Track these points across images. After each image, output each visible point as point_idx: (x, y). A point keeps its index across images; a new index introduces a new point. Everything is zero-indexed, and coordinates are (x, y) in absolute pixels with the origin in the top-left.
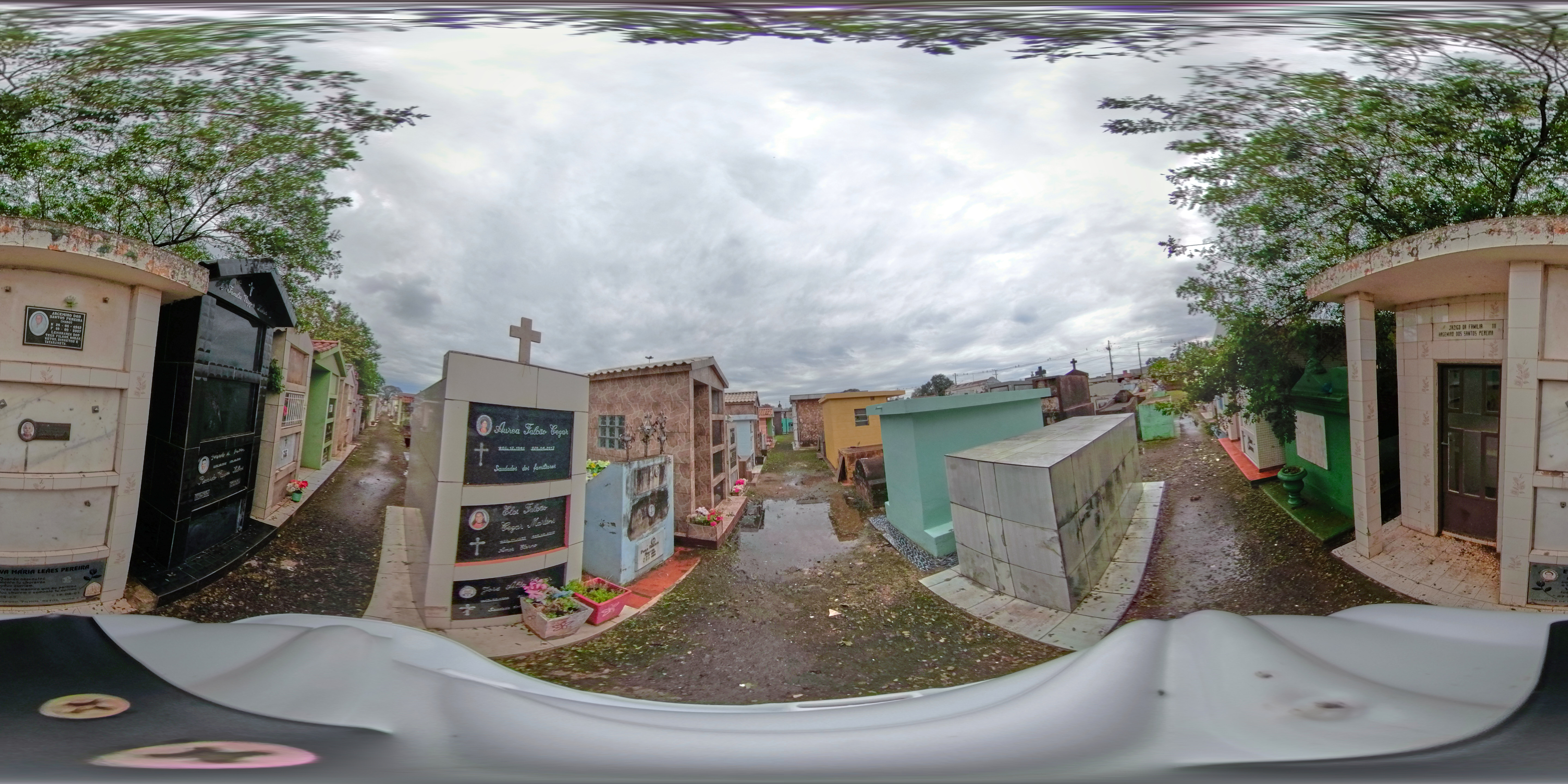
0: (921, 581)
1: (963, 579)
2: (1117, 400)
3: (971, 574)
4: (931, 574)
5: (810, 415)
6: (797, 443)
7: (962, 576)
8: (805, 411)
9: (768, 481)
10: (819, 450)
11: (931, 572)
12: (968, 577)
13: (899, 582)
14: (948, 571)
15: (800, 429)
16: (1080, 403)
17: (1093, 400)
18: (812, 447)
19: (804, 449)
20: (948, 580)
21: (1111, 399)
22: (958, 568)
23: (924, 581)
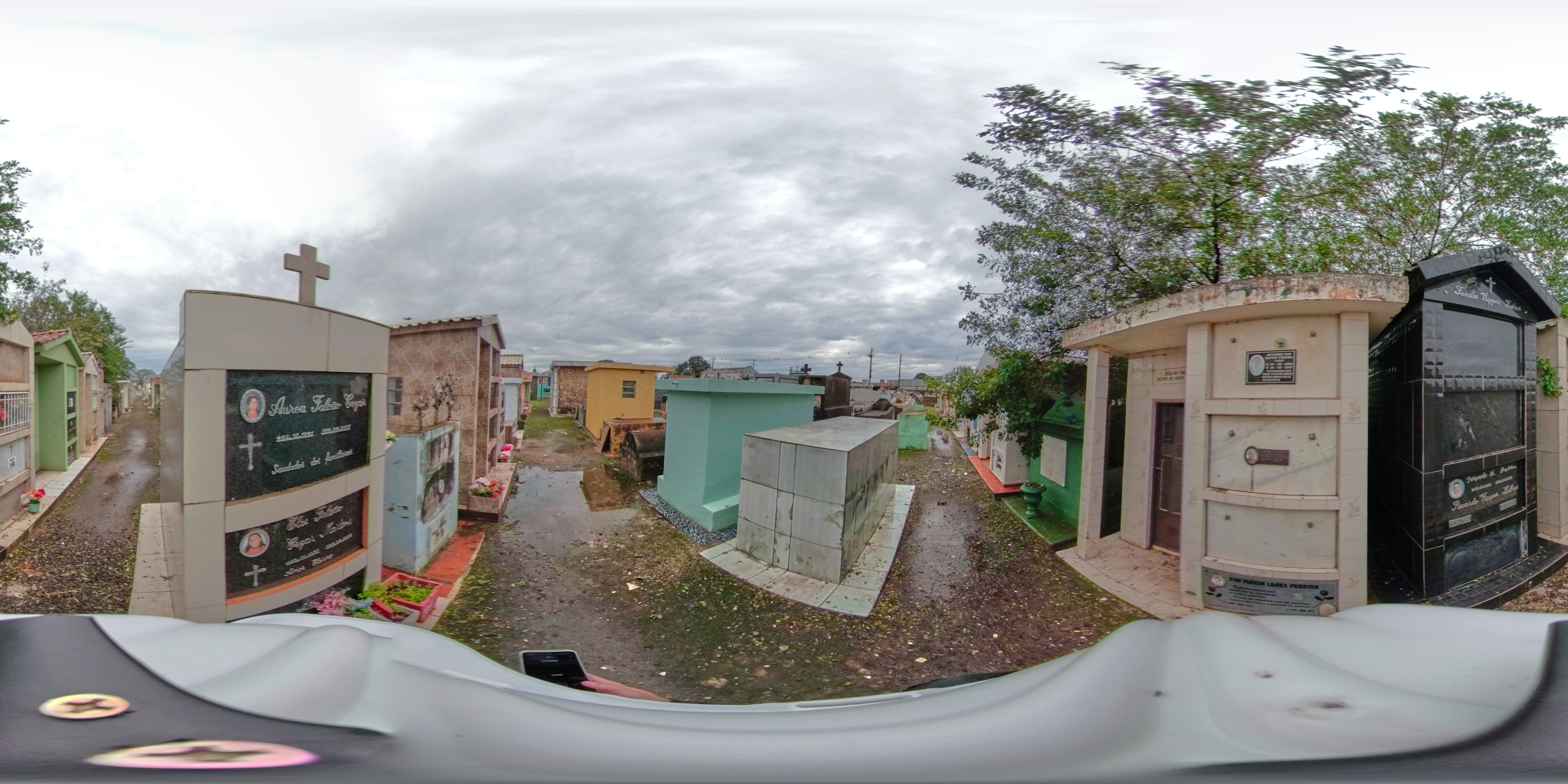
0: (701, 554)
1: (738, 552)
2: (876, 407)
3: (747, 549)
4: (708, 548)
5: (571, 383)
6: (555, 410)
7: (737, 549)
8: (567, 378)
9: (531, 447)
10: (577, 418)
11: (708, 545)
12: (743, 551)
13: (682, 555)
14: (723, 545)
15: (560, 396)
16: (840, 405)
17: (851, 403)
18: (569, 415)
19: (561, 416)
20: (725, 553)
21: (869, 405)
22: (733, 542)
23: (704, 554)
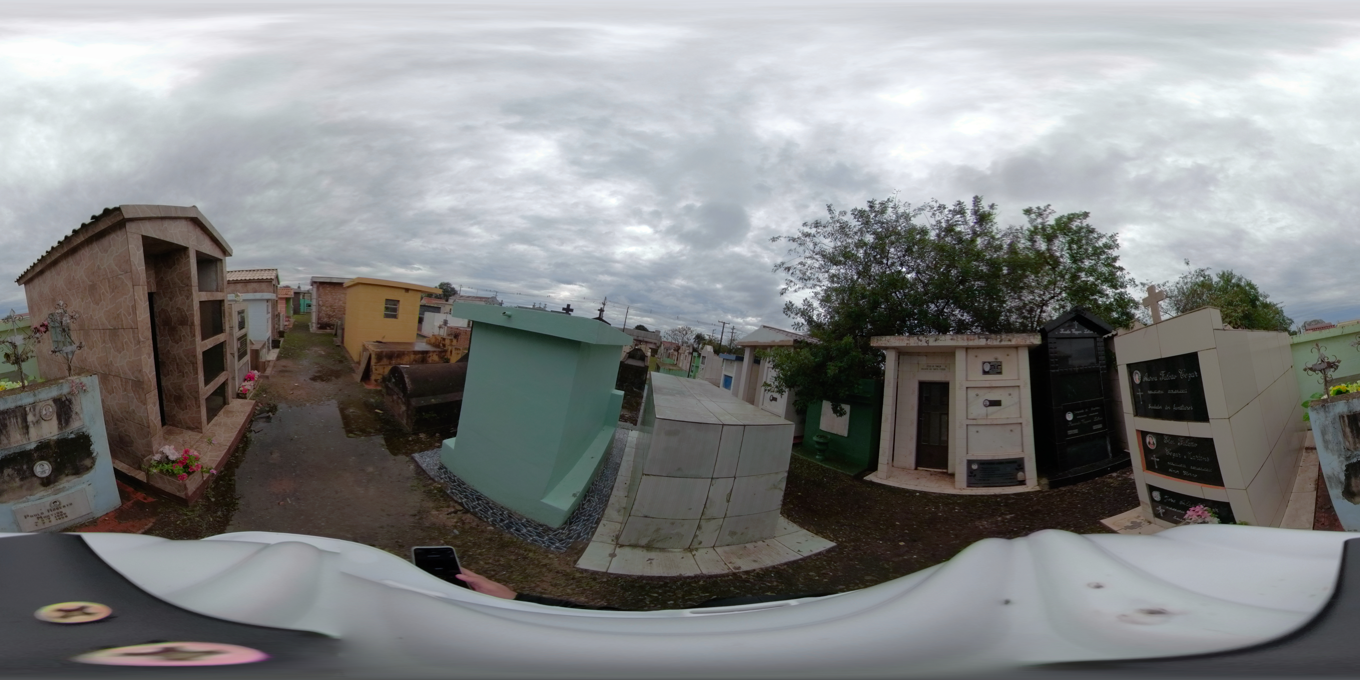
5: (330, 299)
6: (314, 325)
8: (326, 294)
10: (336, 335)
15: (319, 312)
18: (328, 331)
19: (321, 332)
